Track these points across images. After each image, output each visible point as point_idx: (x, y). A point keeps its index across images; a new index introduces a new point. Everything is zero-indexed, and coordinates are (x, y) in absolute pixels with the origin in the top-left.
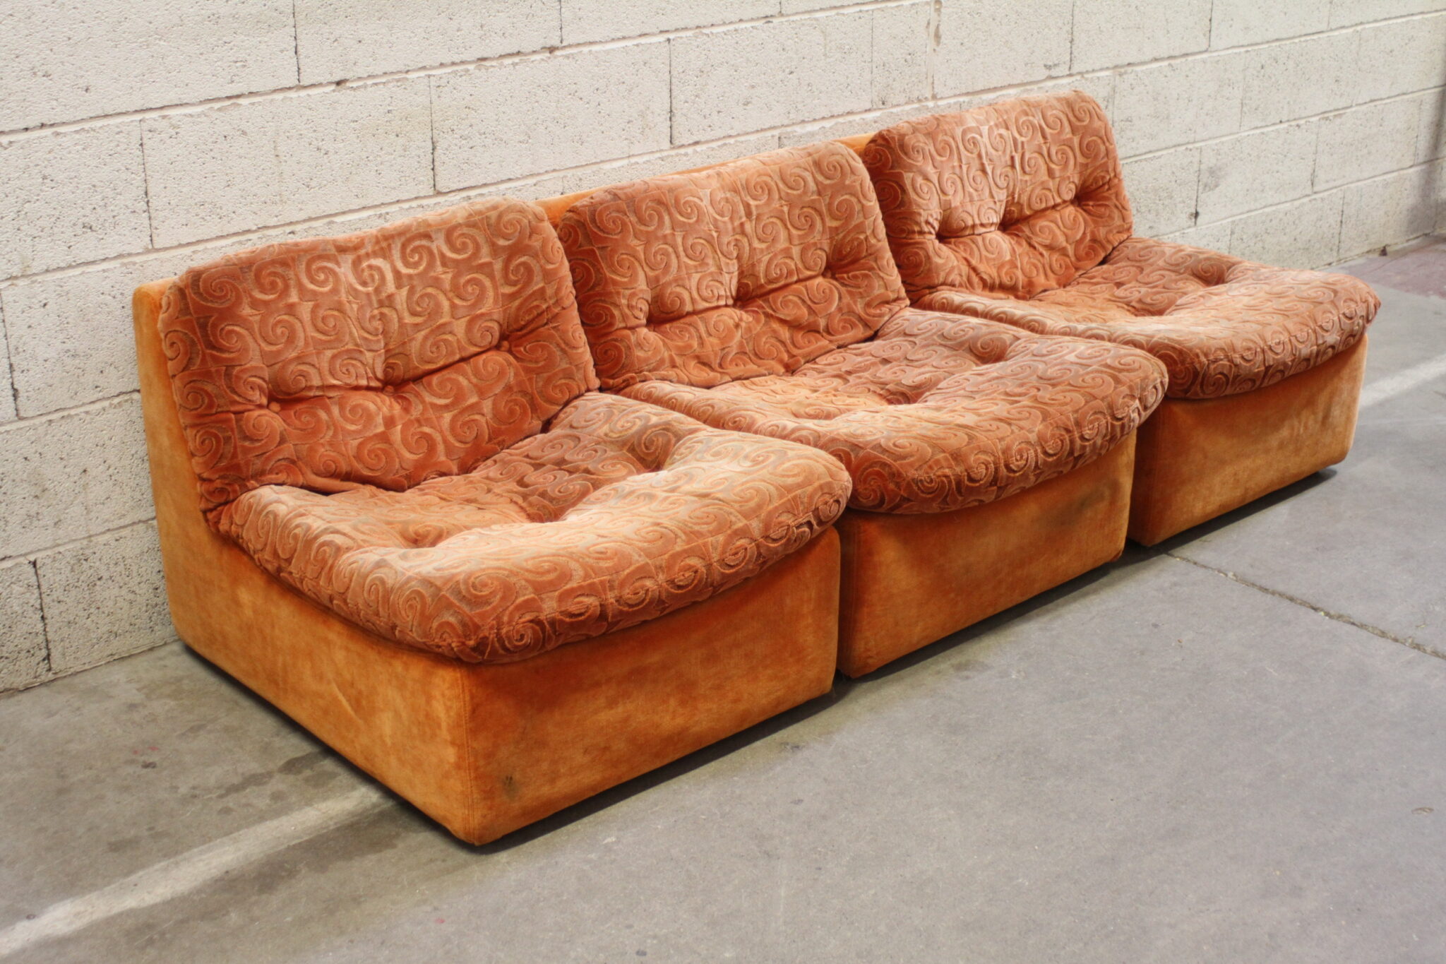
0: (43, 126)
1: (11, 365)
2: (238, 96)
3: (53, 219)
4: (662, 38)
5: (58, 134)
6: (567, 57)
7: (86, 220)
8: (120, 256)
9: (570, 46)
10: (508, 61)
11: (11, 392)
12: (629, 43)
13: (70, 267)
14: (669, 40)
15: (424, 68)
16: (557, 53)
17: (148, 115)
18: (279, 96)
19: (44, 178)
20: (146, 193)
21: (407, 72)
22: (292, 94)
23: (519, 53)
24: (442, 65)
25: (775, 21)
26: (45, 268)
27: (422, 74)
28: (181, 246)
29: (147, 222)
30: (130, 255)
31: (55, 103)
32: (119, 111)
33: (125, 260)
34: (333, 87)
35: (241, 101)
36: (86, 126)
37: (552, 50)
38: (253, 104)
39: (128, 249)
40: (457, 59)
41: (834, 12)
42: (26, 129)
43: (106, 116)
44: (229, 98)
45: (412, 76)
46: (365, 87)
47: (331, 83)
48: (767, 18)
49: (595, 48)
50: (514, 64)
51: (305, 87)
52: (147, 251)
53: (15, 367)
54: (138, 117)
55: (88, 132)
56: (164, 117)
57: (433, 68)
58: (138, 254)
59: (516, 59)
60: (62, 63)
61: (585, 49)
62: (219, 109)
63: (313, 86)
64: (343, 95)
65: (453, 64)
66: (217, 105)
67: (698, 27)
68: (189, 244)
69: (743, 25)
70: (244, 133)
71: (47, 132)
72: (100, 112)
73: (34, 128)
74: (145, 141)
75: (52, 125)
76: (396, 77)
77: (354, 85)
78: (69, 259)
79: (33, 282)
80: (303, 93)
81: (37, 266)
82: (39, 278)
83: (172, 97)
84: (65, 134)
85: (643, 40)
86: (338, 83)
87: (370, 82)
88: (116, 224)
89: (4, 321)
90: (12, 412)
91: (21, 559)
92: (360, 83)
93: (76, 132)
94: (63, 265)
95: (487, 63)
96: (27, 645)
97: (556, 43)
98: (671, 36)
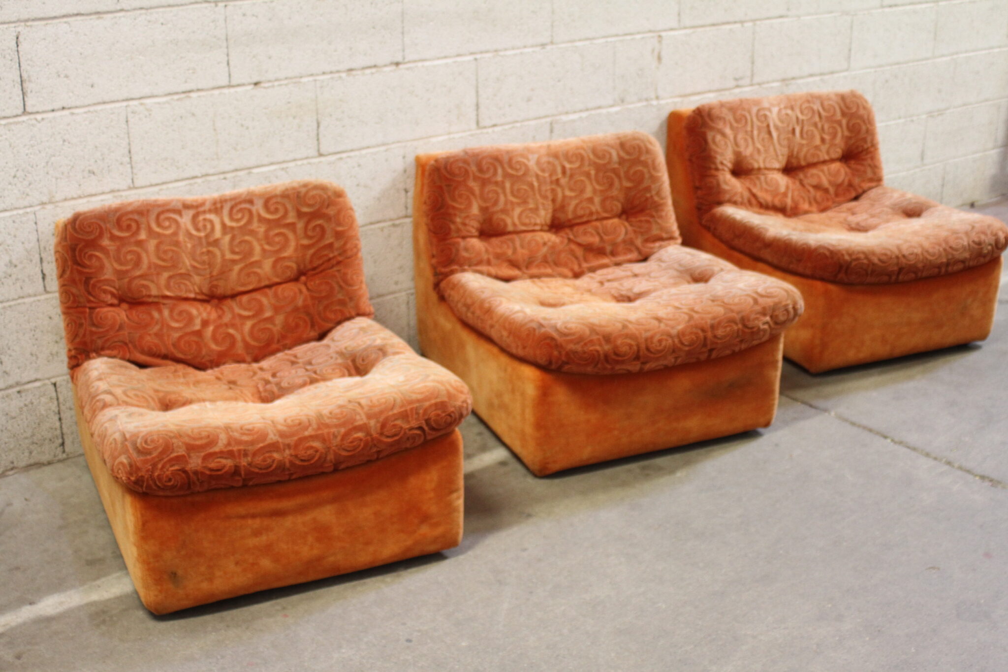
0: (63, 108)
1: (41, 259)
2: (190, 91)
3: (69, 167)
4: (471, 58)
5: (72, 114)
6: (408, 69)
7: (91, 168)
8: (112, 191)
9: (409, 62)
10: (368, 71)
11: (40, 276)
12: (449, 61)
13: (80, 197)
14: (476, 59)
15: (312, 75)
16: (401, 66)
17: (131, 103)
18: (216, 92)
19: (64, 141)
20: (130, 152)
21: (301, 77)
22: (226, 91)
23: (375, 66)
24: (324, 73)
25: (549, 48)
26: (64, 198)
27: (311, 79)
28: (151, 185)
29: (129, 170)
30: (119, 191)
31: (71, 94)
32: (112, 99)
33: (116, 194)
34: (252, 86)
35: (193, 95)
36: (92, 109)
37: (397, 64)
38: (199, 97)
39: (116, 187)
40: (334, 69)
41: (587, 43)
42: (53, 111)
43: (104, 103)
44: (184, 92)
45: (304, 80)
46: (273, 86)
47: (250, 84)
48: (543, 45)
49: (427, 64)
50: (372, 74)
51: (233, 86)
52: (130, 188)
53: (44, 259)
54: (125, 104)
55: (92, 112)
56: (142, 104)
57: (317, 75)
58: (124, 190)
59: (374, 70)
60: (77, 69)
61: (420, 64)
62: (178, 100)
63: (239, 85)
64: (259, 92)
65: (331, 72)
66: (176, 97)
67: (496, 51)
68: (157, 185)
69: (526, 50)
70: (193, 115)
71: (66, 112)
72: (100, 100)
73: (58, 110)
74: (129, 119)
75: (69, 108)
76: (294, 80)
77: (266, 85)
78: (79, 192)
79: (57, 207)
80: (232, 90)
81: (59, 196)
82: (60, 204)
83: (146, 91)
84: (78, 114)
85: (459, 59)
86: (256, 84)
87: (276, 83)
88: (109, 171)
89: (37, 231)
90: (41, 288)
91: (47, 382)
92: (270, 84)
93: (85, 113)
94: (75, 196)
95: (354, 73)
96: (49, 435)
97: (400, 59)
98: (478, 56)
